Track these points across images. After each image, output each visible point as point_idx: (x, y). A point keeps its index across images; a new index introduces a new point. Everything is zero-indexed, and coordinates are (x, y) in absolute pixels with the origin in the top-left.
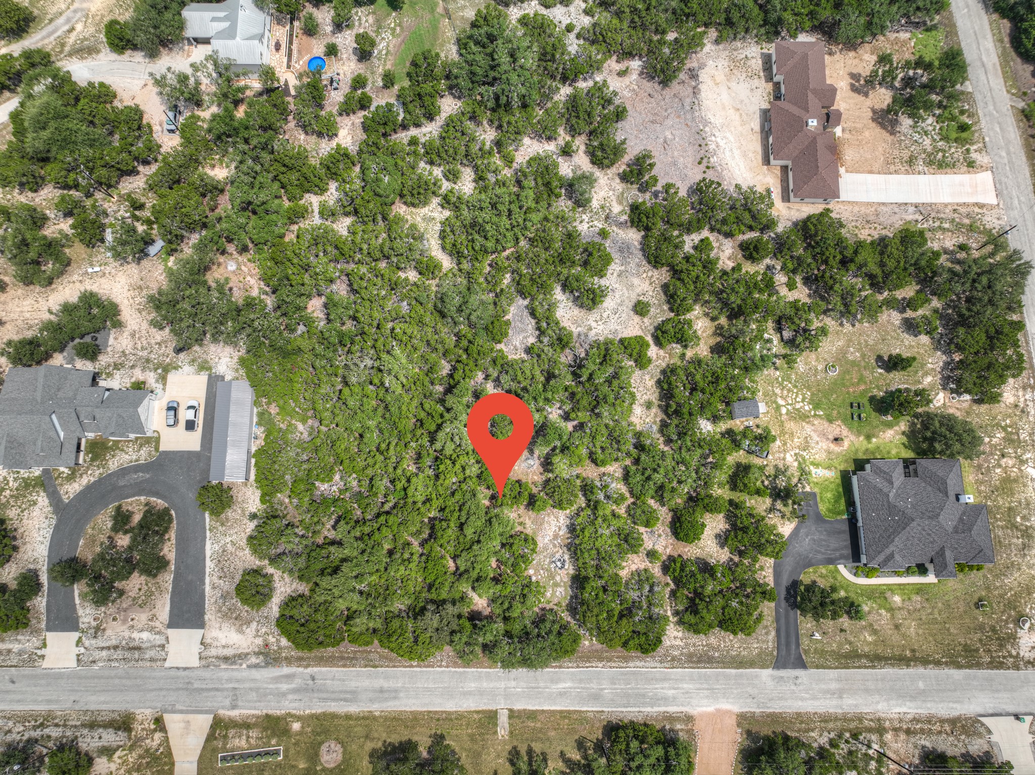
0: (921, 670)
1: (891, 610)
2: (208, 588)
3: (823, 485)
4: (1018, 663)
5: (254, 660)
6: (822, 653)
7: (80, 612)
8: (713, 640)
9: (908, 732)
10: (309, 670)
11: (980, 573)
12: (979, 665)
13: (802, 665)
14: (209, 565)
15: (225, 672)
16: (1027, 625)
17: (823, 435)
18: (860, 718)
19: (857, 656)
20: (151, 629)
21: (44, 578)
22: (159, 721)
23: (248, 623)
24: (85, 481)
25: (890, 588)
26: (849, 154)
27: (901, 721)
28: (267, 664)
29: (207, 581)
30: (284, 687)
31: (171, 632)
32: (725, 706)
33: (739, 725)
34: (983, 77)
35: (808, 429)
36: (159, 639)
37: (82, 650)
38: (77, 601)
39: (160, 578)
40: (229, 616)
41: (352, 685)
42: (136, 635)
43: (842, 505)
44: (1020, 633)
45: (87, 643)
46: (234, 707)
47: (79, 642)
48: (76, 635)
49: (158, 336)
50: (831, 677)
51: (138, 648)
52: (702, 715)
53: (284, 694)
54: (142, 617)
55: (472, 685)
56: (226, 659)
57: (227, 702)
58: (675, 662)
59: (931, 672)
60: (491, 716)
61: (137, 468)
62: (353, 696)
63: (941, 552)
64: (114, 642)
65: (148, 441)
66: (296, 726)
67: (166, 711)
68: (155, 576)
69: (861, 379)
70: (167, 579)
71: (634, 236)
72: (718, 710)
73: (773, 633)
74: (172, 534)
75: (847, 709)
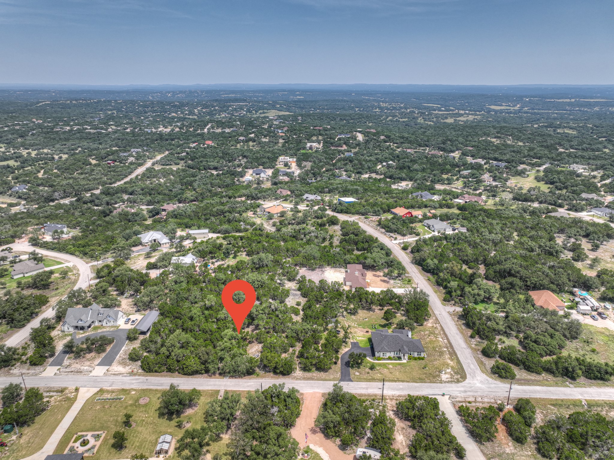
0: (401, 383)
1: (388, 369)
2: (118, 357)
3: (362, 341)
4: (441, 382)
5: (125, 375)
6: (360, 378)
7: (65, 361)
8: (314, 374)
9: (396, 400)
10: (147, 378)
11: (423, 361)
12: (425, 382)
13: (352, 381)
14: (121, 351)
15: (112, 378)
16: (444, 372)
17: (362, 331)
18: (376, 395)
19: (375, 380)
20: (89, 366)
21: (57, 354)
22: (77, 390)
23: (128, 365)
24: (88, 334)
25: (387, 363)
26: (372, 285)
27: (393, 396)
28: (130, 376)
29: (119, 355)
30: (134, 381)
31: (97, 367)
32: (317, 390)
33: (322, 396)
34: (414, 274)
35: (356, 330)
36: (91, 369)
37: (58, 372)
38: (66, 359)
39: (100, 355)
40: (123, 363)
41: (162, 382)
42: (82, 368)
43: (368, 344)
44: (441, 375)
45: (61, 370)
46: (110, 386)
47: (59, 369)
48: (59, 367)
49: (131, 309)
50: (363, 384)
51: (81, 372)
52: (307, 393)
53: (133, 383)
54: (88, 363)
55: (212, 383)
56: (114, 374)
57: (109, 385)
58: (297, 379)
59: (406, 384)
60: (218, 392)
61: (107, 332)
62: (162, 384)
63: (403, 347)
64: (72, 370)
65: (115, 327)
66: (133, 393)
67: (82, 387)
68: (99, 353)
69: (376, 321)
70: (103, 355)
71: (299, 293)
72: (314, 392)
73: (340, 373)
74: (112, 345)
75: (369, 393)
